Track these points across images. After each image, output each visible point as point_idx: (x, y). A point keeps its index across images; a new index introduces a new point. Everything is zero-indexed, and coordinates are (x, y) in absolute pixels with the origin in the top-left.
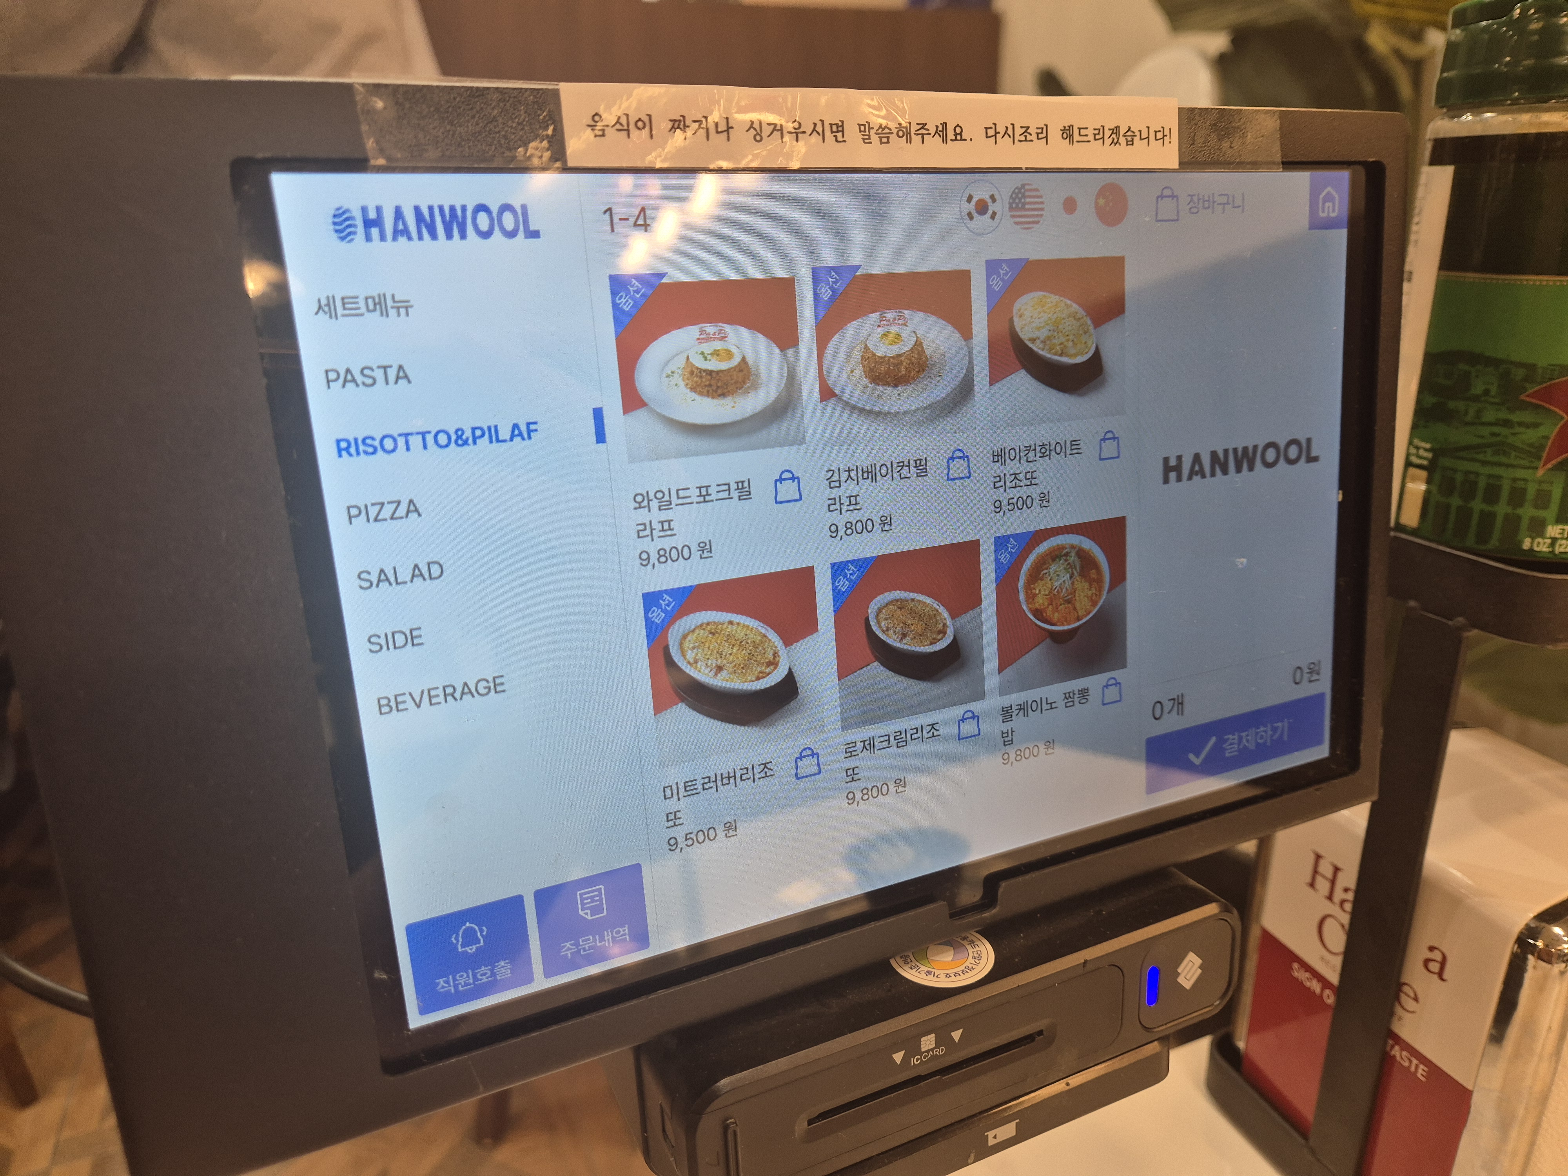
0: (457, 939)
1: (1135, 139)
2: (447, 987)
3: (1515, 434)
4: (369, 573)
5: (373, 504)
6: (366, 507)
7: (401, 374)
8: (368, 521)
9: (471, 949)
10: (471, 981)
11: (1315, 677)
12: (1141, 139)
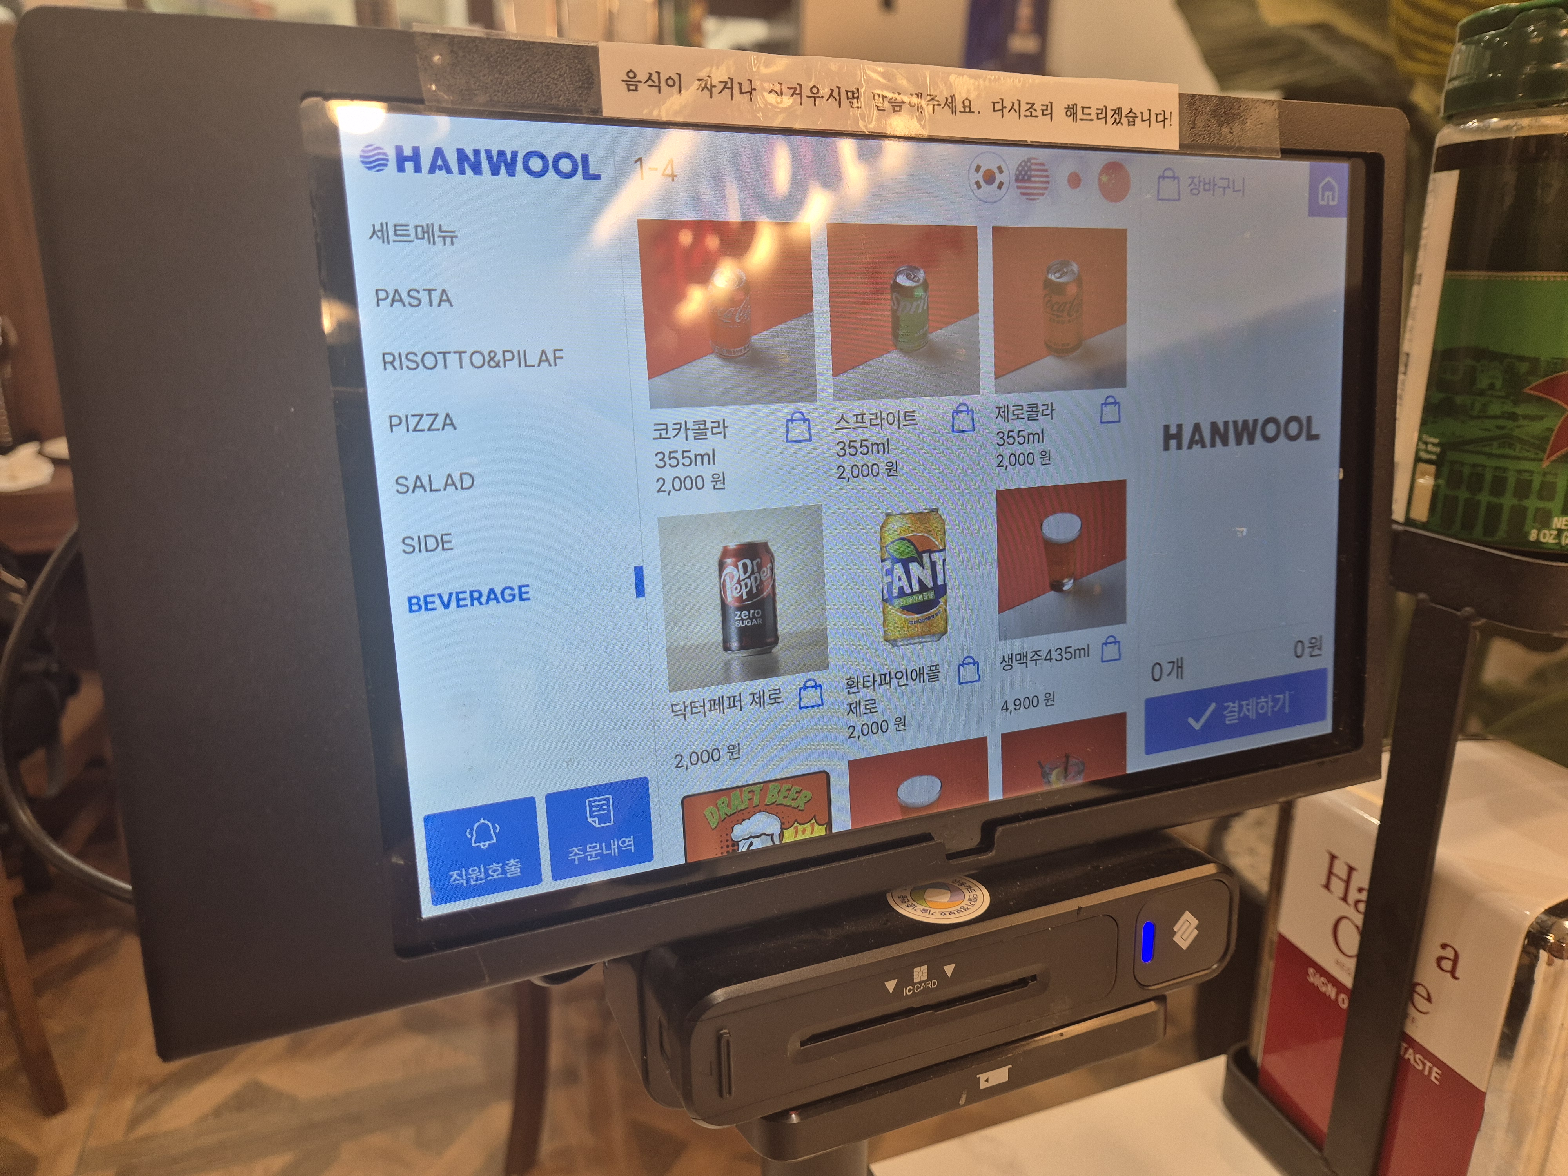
0: (471, 834)
1: (1136, 119)
2: (459, 880)
3: (1519, 427)
4: (406, 479)
5: (413, 415)
6: (407, 417)
7: (444, 298)
8: (408, 430)
9: (484, 845)
10: (483, 876)
11: (1317, 652)
12: (1142, 120)
